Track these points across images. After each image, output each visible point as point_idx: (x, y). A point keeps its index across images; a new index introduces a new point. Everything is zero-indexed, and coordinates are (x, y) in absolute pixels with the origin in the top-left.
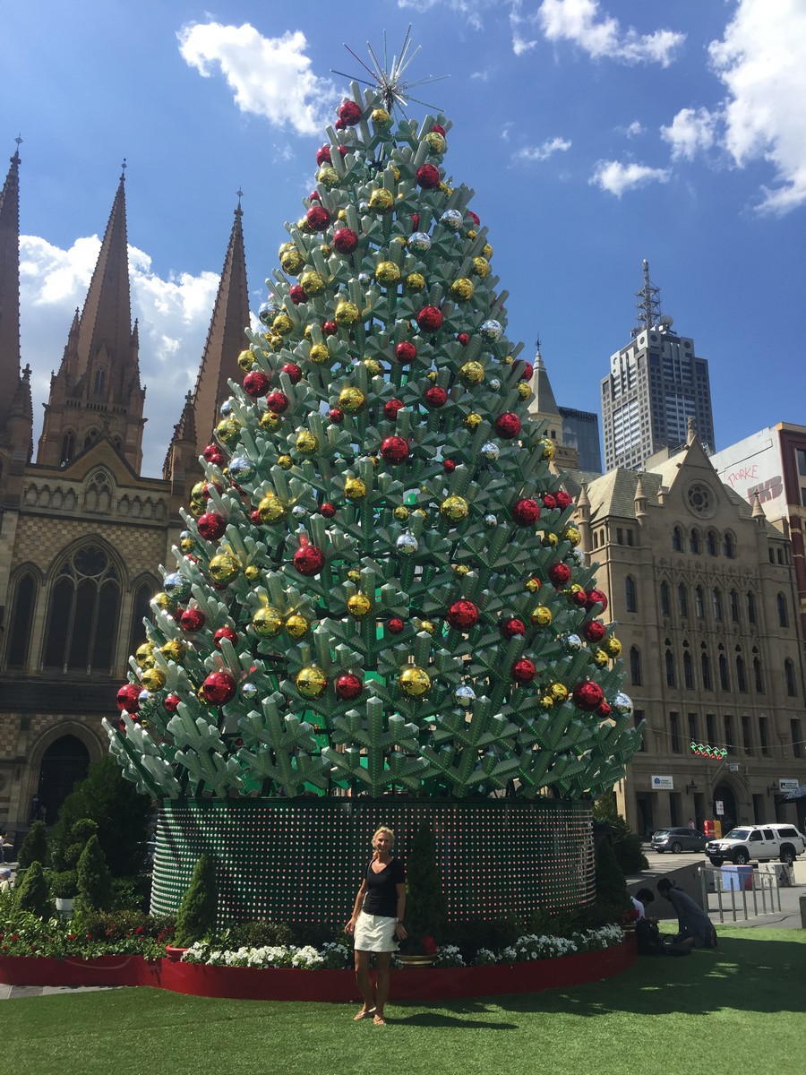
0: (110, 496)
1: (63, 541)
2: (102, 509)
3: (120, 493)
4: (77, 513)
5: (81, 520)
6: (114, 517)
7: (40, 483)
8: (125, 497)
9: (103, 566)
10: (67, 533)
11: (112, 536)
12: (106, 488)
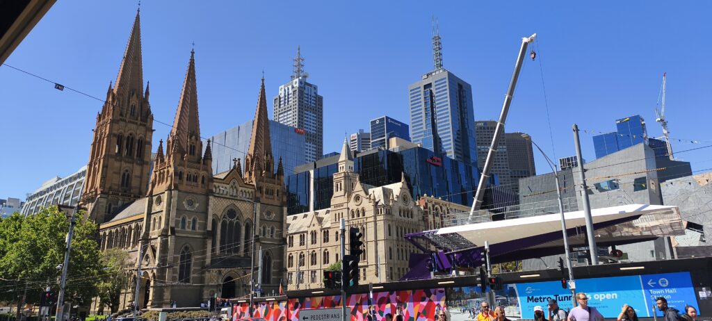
0: (237, 190)
1: (225, 207)
2: (235, 195)
3: (240, 189)
4: (228, 196)
5: (229, 199)
6: (238, 198)
7: (217, 184)
8: (242, 191)
9: (235, 215)
10: (226, 203)
11: (238, 204)
12: (235, 187)
